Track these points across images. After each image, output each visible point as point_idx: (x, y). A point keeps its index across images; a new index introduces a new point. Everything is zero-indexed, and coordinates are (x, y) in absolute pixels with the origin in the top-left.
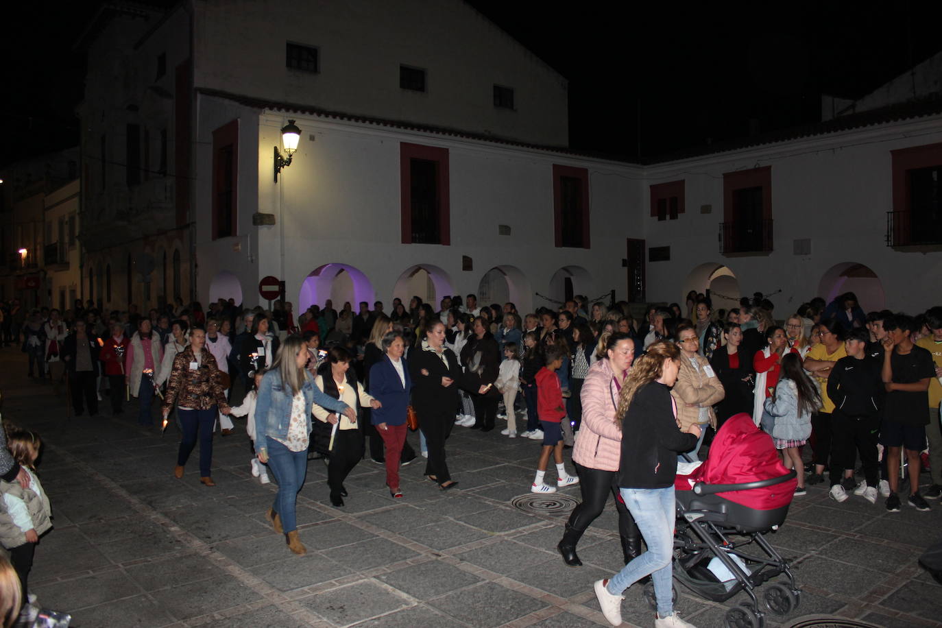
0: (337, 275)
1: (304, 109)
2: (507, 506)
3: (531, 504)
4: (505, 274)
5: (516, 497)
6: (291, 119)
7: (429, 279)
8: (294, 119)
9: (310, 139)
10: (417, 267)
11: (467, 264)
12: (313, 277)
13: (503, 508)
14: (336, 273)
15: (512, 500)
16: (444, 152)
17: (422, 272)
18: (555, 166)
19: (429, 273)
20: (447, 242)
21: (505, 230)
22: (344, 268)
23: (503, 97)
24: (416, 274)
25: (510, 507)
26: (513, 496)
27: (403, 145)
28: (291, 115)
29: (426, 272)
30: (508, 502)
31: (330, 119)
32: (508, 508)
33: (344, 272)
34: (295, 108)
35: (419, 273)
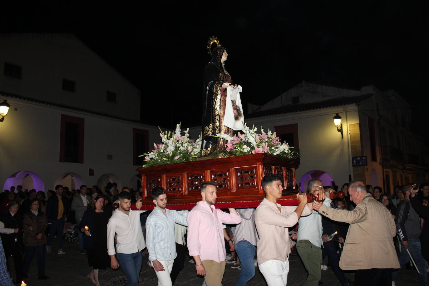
0: (25, 177)
1: (12, 96)
2: (109, 283)
3: (121, 281)
4: (109, 178)
5: (113, 278)
6: (5, 99)
7: (72, 179)
8: (7, 100)
9: (13, 110)
10: (66, 174)
11: (91, 173)
12: (12, 178)
13: (107, 284)
14: (25, 175)
15: (112, 280)
16: (82, 120)
17: (69, 177)
18: (134, 129)
19: (72, 177)
20: (82, 162)
21: (110, 157)
22: (29, 174)
23: (111, 97)
24: (66, 178)
25: (111, 283)
26: (112, 278)
27: (63, 116)
28: (5, 98)
29: (71, 176)
30: (110, 281)
31: (26, 101)
32: (109, 284)
33: (29, 176)
34: (8, 95)
35: (67, 177)
